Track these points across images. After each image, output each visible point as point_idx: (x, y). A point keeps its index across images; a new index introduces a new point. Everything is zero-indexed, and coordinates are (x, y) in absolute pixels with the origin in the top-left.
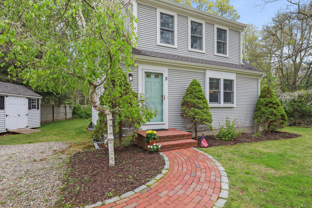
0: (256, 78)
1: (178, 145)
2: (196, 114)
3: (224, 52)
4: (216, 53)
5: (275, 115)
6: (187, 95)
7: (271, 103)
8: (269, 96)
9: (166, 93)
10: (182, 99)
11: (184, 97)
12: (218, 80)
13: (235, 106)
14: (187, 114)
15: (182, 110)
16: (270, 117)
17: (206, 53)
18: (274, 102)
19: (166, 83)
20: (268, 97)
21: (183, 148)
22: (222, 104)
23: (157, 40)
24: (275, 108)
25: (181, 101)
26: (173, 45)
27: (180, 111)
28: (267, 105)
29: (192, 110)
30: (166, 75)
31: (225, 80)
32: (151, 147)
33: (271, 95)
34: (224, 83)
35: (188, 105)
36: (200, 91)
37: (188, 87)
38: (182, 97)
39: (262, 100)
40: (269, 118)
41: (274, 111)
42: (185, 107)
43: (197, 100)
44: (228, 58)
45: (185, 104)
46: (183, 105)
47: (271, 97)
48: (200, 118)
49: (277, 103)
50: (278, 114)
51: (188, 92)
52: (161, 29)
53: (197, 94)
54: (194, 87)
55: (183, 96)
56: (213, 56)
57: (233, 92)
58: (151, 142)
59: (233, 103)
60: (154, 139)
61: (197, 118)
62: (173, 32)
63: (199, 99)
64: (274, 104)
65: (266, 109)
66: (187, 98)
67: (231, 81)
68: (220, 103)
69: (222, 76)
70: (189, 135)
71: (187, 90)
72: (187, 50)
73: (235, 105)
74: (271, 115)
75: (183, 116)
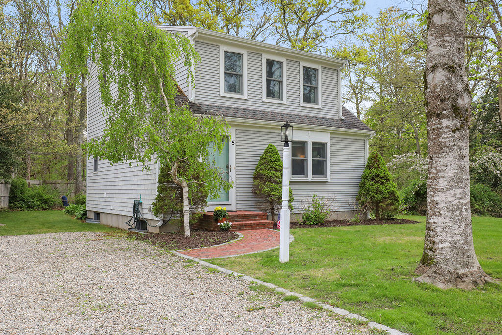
0: (362, 139)
1: (250, 225)
2: (272, 190)
3: (315, 101)
4: (302, 104)
5: (382, 193)
6: (260, 166)
7: (378, 175)
8: (377, 166)
9: (233, 162)
10: (254, 171)
11: (257, 169)
12: (304, 144)
13: (329, 181)
14: (260, 190)
15: (255, 185)
16: (375, 195)
17: (288, 104)
18: (382, 175)
19: (232, 149)
20: (375, 168)
21: (256, 229)
22: (310, 177)
23: (220, 89)
24: (382, 184)
25: (253, 173)
26: (241, 95)
27: (252, 186)
28: (373, 179)
29: (267, 185)
30: (233, 138)
31: (314, 143)
32: (222, 224)
33: (379, 165)
34: (313, 147)
35: (262, 179)
36: (278, 160)
37: (262, 153)
38: (254, 168)
39: (368, 171)
40: (374, 197)
41: (381, 187)
42: (258, 181)
43: (274, 172)
44: (320, 109)
45: (258, 177)
46: (255, 178)
47: (379, 168)
48: (277, 195)
49: (385, 176)
50: (385, 191)
51: (262, 162)
52: (225, 73)
53: (273, 164)
54: (269, 154)
55: (256, 166)
56: (299, 108)
57: (326, 161)
58: (220, 219)
59: (326, 176)
60: (224, 216)
61: (273, 195)
62: (241, 76)
63: (277, 170)
64: (382, 178)
65: (371, 185)
66: (261, 169)
67: (324, 145)
68: (307, 176)
69: (310, 137)
70: (263, 215)
71: (261, 159)
72: (261, 101)
73: (329, 179)
74: (377, 194)
75: (255, 194)
